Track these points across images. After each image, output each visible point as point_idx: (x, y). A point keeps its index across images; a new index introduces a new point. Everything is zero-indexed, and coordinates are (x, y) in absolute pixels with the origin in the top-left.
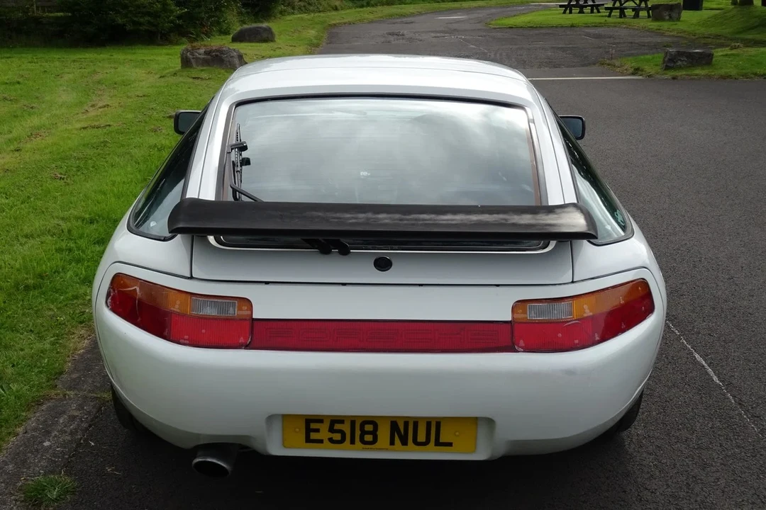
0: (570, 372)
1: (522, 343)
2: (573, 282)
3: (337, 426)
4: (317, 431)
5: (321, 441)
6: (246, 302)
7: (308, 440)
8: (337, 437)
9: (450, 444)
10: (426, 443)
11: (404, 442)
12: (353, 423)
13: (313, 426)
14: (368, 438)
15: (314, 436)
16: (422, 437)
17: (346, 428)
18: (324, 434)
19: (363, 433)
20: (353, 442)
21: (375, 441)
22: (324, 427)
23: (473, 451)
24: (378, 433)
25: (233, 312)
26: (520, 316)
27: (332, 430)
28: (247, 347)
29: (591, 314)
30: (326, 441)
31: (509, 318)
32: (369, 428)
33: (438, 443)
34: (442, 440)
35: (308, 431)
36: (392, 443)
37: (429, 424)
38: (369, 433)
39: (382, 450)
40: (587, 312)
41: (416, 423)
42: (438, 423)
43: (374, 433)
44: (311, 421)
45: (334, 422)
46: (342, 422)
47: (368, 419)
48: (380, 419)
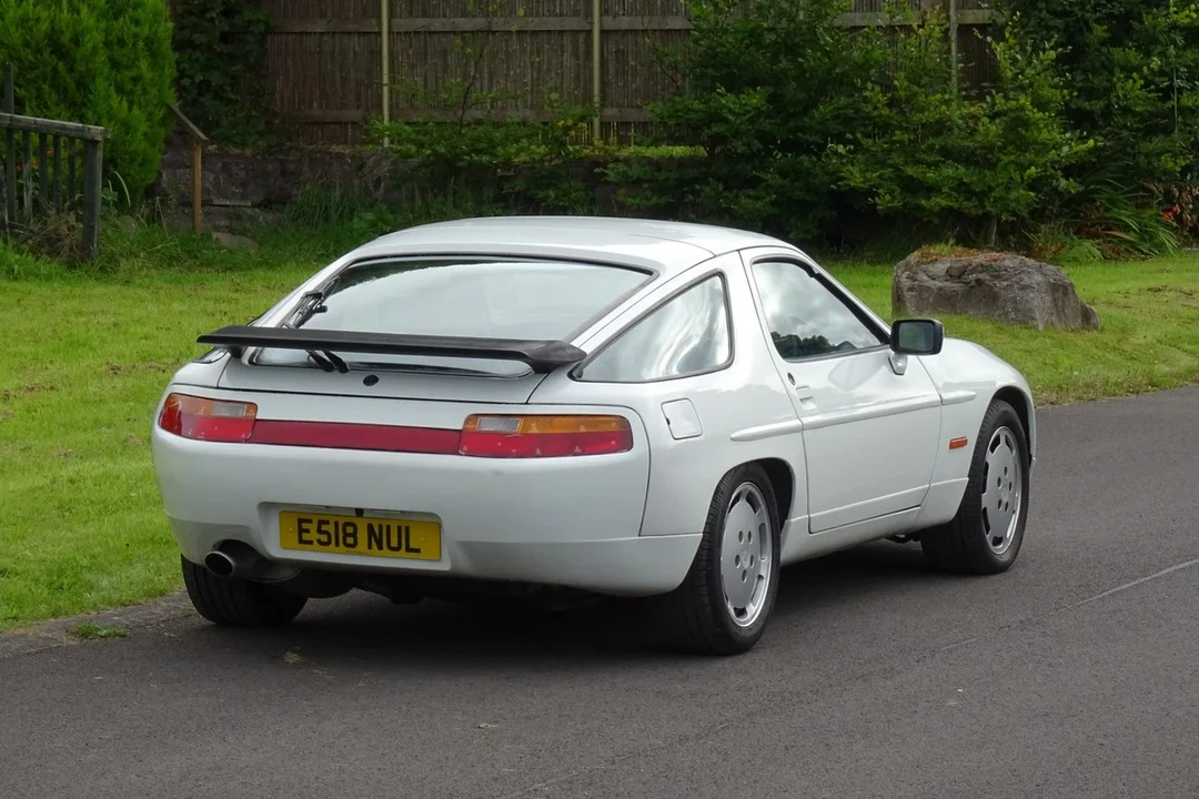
0: (498, 473)
1: (465, 448)
2: (527, 403)
3: (324, 528)
4: (308, 531)
5: (311, 543)
6: (253, 406)
7: (301, 541)
8: (324, 538)
9: (418, 551)
10: (398, 549)
11: (380, 548)
12: (336, 524)
13: (305, 526)
14: (350, 540)
15: (306, 537)
16: (394, 543)
17: (330, 528)
18: (313, 535)
19: (346, 535)
20: (337, 545)
21: (355, 545)
22: (313, 527)
23: (439, 560)
24: (358, 536)
25: (242, 413)
26: (470, 427)
27: (320, 531)
28: (247, 441)
29: (538, 432)
30: (315, 542)
31: (460, 428)
32: (350, 530)
33: (409, 550)
34: (412, 546)
35: (301, 531)
36: (370, 547)
37: (399, 528)
38: (350, 535)
39: (360, 554)
40: (534, 429)
41: (388, 527)
42: (407, 529)
43: (354, 535)
44: (301, 521)
45: (321, 523)
46: (327, 523)
47: (348, 520)
48: (359, 522)
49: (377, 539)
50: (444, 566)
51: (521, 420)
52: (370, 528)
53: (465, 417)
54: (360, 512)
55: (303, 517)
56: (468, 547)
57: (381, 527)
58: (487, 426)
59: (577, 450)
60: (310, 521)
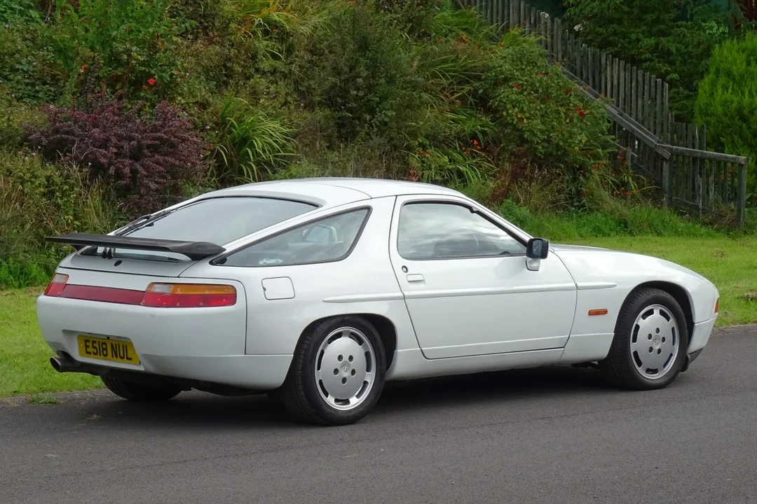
0: (153, 316)
1: (144, 302)
2: (178, 277)
4: (89, 347)
5: (90, 353)
6: (67, 277)
9: (131, 359)
10: (123, 357)
11: (117, 357)
12: (99, 343)
13: (88, 344)
14: (105, 352)
15: (89, 350)
16: (122, 355)
18: (91, 349)
19: (103, 349)
20: (100, 355)
21: (106, 355)
22: (90, 344)
23: (139, 364)
25: (62, 280)
26: (149, 289)
27: (93, 347)
28: (59, 296)
30: (92, 353)
31: (144, 290)
32: (104, 346)
33: (127, 358)
34: (129, 357)
35: (86, 346)
36: (113, 357)
37: (123, 347)
39: (110, 360)
40: (179, 292)
41: (119, 345)
42: (126, 346)
43: (106, 349)
44: (86, 341)
45: (93, 342)
46: (95, 342)
47: (104, 341)
48: (107, 341)
49: (115, 352)
50: (141, 368)
51: (172, 286)
52: (112, 346)
53: (148, 284)
54: (108, 338)
55: (87, 339)
56: (149, 358)
57: (116, 345)
58: (158, 289)
59: (201, 304)
60: (89, 341)
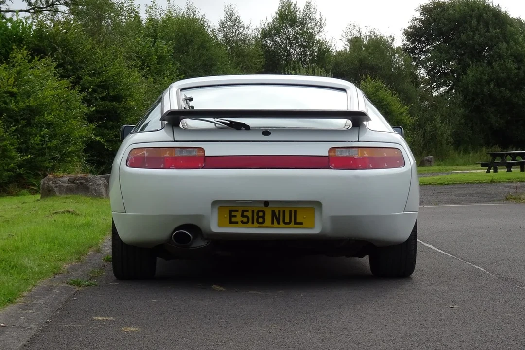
1: (333, 165)
2: (358, 141)
3: (245, 214)
4: (235, 216)
5: (237, 223)
6: (202, 149)
7: (231, 222)
8: (245, 220)
9: (301, 223)
10: (289, 223)
11: (279, 223)
12: (253, 211)
13: (233, 214)
14: (261, 220)
15: (233, 219)
16: (287, 220)
17: (249, 214)
18: (239, 218)
19: (258, 217)
20: (253, 223)
21: (264, 222)
22: (239, 214)
23: (313, 228)
24: (265, 217)
25: (195, 153)
27: (242, 216)
28: (203, 168)
30: (240, 223)
31: (327, 155)
32: (261, 214)
33: (296, 223)
34: (298, 221)
35: (231, 217)
36: (273, 223)
37: (290, 212)
38: (261, 217)
39: (267, 227)
40: (366, 154)
41: (284, 212)
42: (295, 212)
43: (263, 217)
44: (231, 211)
45: (243, 211)
46: (247, 211)
47: (260, 209)
48: (266, 209)
49: (277, 218)
50: (316, 230)
52: (273, 213)
53: (328, 149)
54: (266, 203)
55: (232, 209)
57: (279, 212)
60: (237, 211)
